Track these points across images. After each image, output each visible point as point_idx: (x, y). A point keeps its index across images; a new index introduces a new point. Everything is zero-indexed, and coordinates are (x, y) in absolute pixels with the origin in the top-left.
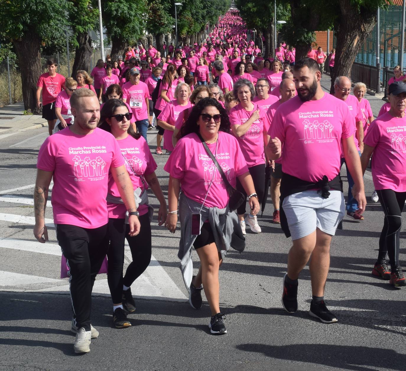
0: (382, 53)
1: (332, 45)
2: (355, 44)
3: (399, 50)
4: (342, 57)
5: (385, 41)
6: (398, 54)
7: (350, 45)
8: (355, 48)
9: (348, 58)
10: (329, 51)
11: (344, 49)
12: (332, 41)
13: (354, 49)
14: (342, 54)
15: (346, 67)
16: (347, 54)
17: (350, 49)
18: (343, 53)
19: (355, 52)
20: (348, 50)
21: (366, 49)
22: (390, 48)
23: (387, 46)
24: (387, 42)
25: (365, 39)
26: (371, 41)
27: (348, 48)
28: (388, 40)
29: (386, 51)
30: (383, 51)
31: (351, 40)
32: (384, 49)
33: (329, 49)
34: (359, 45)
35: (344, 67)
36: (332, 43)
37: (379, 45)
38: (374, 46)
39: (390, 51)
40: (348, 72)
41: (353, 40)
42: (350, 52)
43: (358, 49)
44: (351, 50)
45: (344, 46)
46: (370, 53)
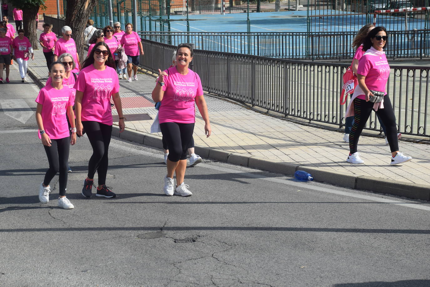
0: (115, 16)
1: (63, 8)
2: (86, 7)
3: (132, 13)
4: (74, 20)
5: (118, 4)
6: (131, 17)
7: (81, 9)
8: (87, 11)
9: (80, 21)
10: (59, 14)
11: (75, 12)
12: (62, 4)
13: (85, 12)
14: (73, 18)
15: (78, 31)
16: (79, 17)
17: (81, 12)
18: (74, 16)
19: (87, 15)
20: (79, 13)
21: (98, 12)
22: (124, 11)
23: (120, 9)
24: (120, 5)
25: (96, 2)
26: (103, 4)
27: (79, 11)
28: (120, 3)
29: (120, 15)
30: (116, 14)
31: (81, 3)
32: (117, 11)
33: (59, 12)
34: (90, 8)
35: (76, 30)
36: (63, 6)
37: (111, 8)
38: (106, 8)
39: (123, 14)
40: (81, 36)
41: (84, 3)
42: (82, 15)
43: (90, 12)
44: (83, 13)
45: (75, 9)
46: (103, 16)
